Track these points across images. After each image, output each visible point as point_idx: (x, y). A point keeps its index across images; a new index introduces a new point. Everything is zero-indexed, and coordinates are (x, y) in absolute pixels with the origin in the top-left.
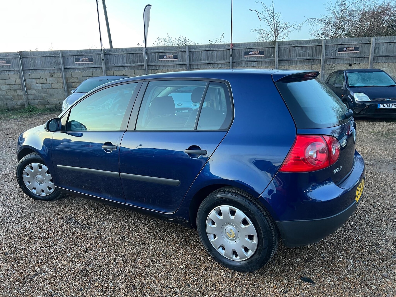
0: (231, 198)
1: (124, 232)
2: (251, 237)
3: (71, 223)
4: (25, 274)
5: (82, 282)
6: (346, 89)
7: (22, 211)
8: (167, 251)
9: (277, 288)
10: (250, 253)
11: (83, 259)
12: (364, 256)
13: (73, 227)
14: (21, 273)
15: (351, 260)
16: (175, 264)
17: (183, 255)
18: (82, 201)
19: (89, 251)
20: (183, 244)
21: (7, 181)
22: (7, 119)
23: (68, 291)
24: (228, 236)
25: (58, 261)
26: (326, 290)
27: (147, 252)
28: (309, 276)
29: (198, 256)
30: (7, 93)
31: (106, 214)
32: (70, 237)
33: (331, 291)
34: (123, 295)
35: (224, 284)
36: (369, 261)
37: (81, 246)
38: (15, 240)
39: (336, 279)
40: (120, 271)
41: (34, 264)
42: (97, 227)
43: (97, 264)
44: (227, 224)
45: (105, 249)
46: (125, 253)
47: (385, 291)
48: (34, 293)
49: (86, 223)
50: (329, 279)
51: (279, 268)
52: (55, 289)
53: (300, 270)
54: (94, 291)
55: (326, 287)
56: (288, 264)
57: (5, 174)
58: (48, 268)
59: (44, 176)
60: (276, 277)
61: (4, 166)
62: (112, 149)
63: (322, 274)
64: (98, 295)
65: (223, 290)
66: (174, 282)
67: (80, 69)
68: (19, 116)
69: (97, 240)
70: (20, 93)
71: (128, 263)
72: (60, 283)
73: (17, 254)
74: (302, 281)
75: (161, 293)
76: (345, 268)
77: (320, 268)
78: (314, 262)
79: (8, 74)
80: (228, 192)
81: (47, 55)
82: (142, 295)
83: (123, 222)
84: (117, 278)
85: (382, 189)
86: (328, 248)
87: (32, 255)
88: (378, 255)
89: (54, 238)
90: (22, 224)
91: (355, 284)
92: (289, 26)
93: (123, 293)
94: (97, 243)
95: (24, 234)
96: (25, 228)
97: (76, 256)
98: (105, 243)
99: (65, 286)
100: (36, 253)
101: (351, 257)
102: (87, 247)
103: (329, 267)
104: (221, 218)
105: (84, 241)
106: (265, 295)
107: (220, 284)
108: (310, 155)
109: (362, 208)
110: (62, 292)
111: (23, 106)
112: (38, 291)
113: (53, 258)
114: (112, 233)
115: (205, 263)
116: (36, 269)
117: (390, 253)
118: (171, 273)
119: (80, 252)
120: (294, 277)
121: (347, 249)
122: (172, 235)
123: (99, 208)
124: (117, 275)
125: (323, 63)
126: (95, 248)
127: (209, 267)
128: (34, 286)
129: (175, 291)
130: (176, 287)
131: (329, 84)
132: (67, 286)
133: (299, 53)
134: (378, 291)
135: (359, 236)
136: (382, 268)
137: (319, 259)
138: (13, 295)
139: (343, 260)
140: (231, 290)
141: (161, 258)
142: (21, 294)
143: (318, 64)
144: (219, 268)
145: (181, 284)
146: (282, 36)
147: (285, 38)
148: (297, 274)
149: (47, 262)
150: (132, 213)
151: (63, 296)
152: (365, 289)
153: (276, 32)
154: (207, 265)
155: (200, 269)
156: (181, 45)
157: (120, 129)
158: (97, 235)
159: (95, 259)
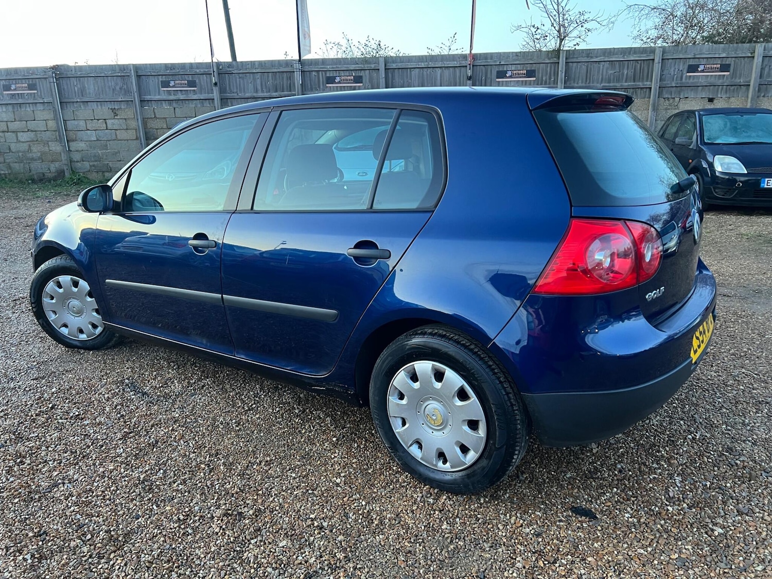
0: (436, 346)
1: (233, 412)
2: (473, 425)
3: (131, 393)
4: (32, 484)
5: (141, 503)
6: (698, 149)
7: (39, 367)
8: (312, 450)
9: (522, 526)
10: (472, 456)
11: (148, 460)
12: (704, 471)
13: (134, 399)
14: (24, 483)
15: (677, 478)
16: (325, 474)
17: (342, 458)
18: (156, 351)
19: (160, 445)
20: (344, 437)
21: (16, 311)
22: (29, 197)
23: (111, 518)
24: (430, 423)
25: (98, 461)
26: (620, 532)
27: (274, 451)
28: (588, 506)
29: (372, 461)
30: (30, 146)
31: (201, 378)
32: (127, 418)
33: (631, 535)
34: (218, 528)
35: (418, 515)
36: (713, 480)
37: (146, 435)
38: (20, 422)
39: (643, 513)
40: (217, 484)
41: (52, 466)
42: (180, 401)
43: (174, 470)
44: (428, 399)
45: (192, 443)
46: (229, 451)
47: (742, 539)
48: (47, 519)
49: (159, 393)
50: (629, 512)
51: (529, 488)
52: (87, 515)
53: (572, 493)
54: (162, 520)
55: (620, 528)
56: (548, 482)
57: (15, 298)
58: (78, 474)
59: (83, 301)
60: (522, 505)
61: (14, 283)
62: (208, 247)
63: (616, 501)
64: (169, 528)
65: (414, 527)
66: (319, 508)
67: (171, 101)
68: (52, 193)
69: (178, 425)
70: (56, 147)
71: (234, 469)
72: (98, 503)
73: (21, 447)
74: (574, 515)
75: (291, 529)
76: (663, 492)
77: (612, 490)
78: (601, 479)
79: (32, 109)
80: (431, 334)
81: (106, 73)
82: (255, 531)
83: (231, 394)
84: (210, 496)
85: (754, 343)
86: (632, 453)
87: (49, 450)
88: (732, 470)
89: (95, 419)
90: (37, 391)
91: (681, 523)
92: (588, 19)
93: (219, 525)
94: (176, 431)
95: (39, 410)
96: (42, 399)
97: (134, 453)
98: (192, 432)
99: (107, 509)
100: (58, 447)
101: (677, 472)
102: (158, 438)
103: (630, 490)
104: (417, 385)
105: (153, 426)
106: (497, 538)
107: (410, 515)
108: (598, 261)
109: (709, 379)
110: (100, 521)
111: (61, 173)
112: (55, 517)
113: (90, 456)
114: (208, 413)
115: (384, 475)
116: (55, 475)
117: (759, 467)
118: (315, 492)
119: (143, 447)
120: (559, 507)
121: (672, 457)
122: (326, 421)
123: (188, 366)
124: (210, 492)
125: (656, 95)
126: (173, 441)
127: (392, 481)
128: (48, 507)
129: (320, 524)
130: (323, 518)
131: (665, 139)
132: (111, 509)
133: (606, 76)
134: (726, 539)
135: (697, 433)
136: (739, 495)
137: (611, 474)
138: (6, 523)
139: (661, 477)
140: (430, 527)
141: (298, 463)
142: (22, 521)
143: (644, 98)
144: (410, 485)
145: (334, 513)
146: (573, 38)
147: (580, 44)
148: (565, 500)
149: (77, 463)
150: (251, 377)
151: (101, 528)
152: (700, 534)
153: (562, 32)
154: (388, 478)
155: (373, 485)
156: (369, 56)
157: (224, 207)
158: (180, 415)
159: (170, 461)
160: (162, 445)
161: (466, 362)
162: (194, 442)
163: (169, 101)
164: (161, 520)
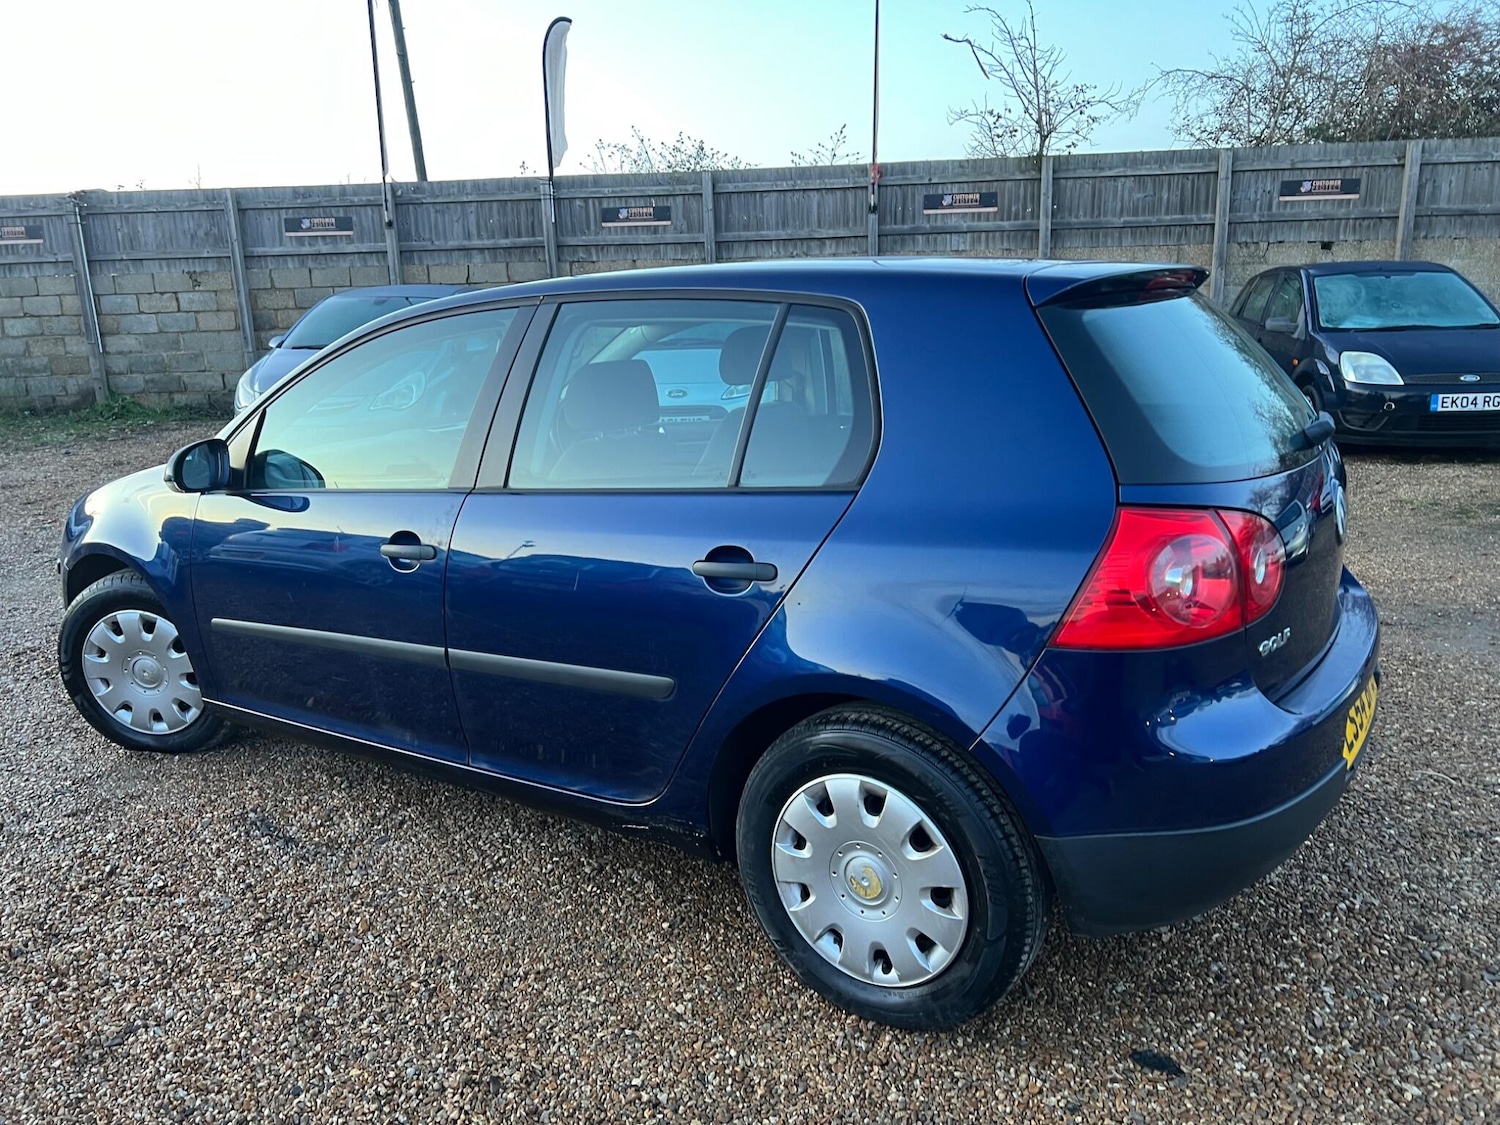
0: (866, 746)
1: (463, 873)
2: (942, 897)
3: (264, 840)
4: (85, 1029)
5: (301, 1060)
6: (1308, 339)
7: (76, 791)
8: (623, 947)
9: (1041, 1092)
10: (940, 957)
11: (307, 974)
12: (1375, 974)
13: (270, 852)
14: (70, 1027)
15: (1325, 989)
16: (653, 996)
17: (682, 962)
18: (303, 754)
19: (329, 944)
20: (683, 920)
21: (22, 678)
22: (26, 445)
23: (245, 1095)
24: (856, 893)
25: (210, 980)
26: (1228, 1101)
27: (549, 952)
28: (1163, 1049)
29: (741, 967)
30: (27, 345)
31: (395, 807)
32: (258, 890)
33: (1249, 1104)
34: (456, 1112)
35: (840, 1075)
36: (1393, 991)
37: (298, 925)
38: (51, 902)
39: (1268, 1060)
40: (446, 1021)
41: (120, 991)
42: (359, 854)
43: (359, 993)
44: (852, 848)
45: (390, 939)
46: (463, 953)
47: (1457, 1107)
48: (120, 1100)
49: (317, 839)
50: (1241, 1060)
51: (1049, 1015)
52: (198, 1089)
53: (1131, 1023)
54: (345, 1097)
55: (1228, 1091)
56: (1082, 1002)
57: (17, 651)
58: (173, 1006)
59: (163, 660)
60: (1037, 1050)
61: (12, 620)
62: (418, 558)
63: (1215, 1039)
64: (360, 1113)
65: (835, 1098)
66: (648, 1065)
67: (305, 257)
68: (72, 434)
69: (359, 902)
70: (78, 347)
71: (477, 990)
72: (217, 1064)
73: (55, 954)
74: (1139, 1068)
75: (598, 1108)
76: (1303, 1017)
77: (1206, 1016)
78: (1183, 995)
79: (33, 275)
80: (856, 722)
81: (179, 205)
82: (527, 1114)
83: (457, 837)
84: (434, 1046)
85: (1445, 717)
86: (1236, 941)
87: (113, 959)
88: (1428, 969)
89: (197, 895)
90: (77, 839)
91: (1341, 1079)
92: (1093, 100)
93: (456, 1104)
94: (358, 914)
95: (84, 878)
96: (90, 855)
97: (278, 961)
98: (388, 915)
99: (236, 1077)
100: (128, 952)
101: (1325, 978)
102: (323, 929)
103: (1240, 1015)
104: (830, 821)
105: (310, 905)
106: (995, 1118)
107: (825, 1074)
108: (1168, 585)
109: (1367, 790)
110: (223, 1101)
111: (87, 397)
112: (135, 1095)
113: (193, 971)
114: (417, 877)
115: (767, 996)
116: (127, 1010)
117: (1476, 963)
118: (637, 1033)
119: (295, 948)
120: (1108, 1052)
121: (1312, 947)
122: (645, 888)
123: (369, 782)
124: (433, 1038)
125: (1223, 237)
126: (353, 934)
127: (784, 1008)
128: (119, 1075)
129: (653, 1098)
130: (658, 1084)
131: (1245, 319)
132: (243, 1077)
133: (1129, 202)
134: (1427, 1106)
135: (1355, 898)
136: (1444, 1020)
137: (1201, 983)
138: (41, 1110)
139: (1295, 988)
140: (865, 1099)
141: (600, 975)
142: (71, 1105)
143: (1202, 244)
144: (820, 1015)
145: (677, 1074)
146: (1066, 135)
147: (1079, 144)
148: (1119, 1038)
149: (169, 985)
150: (493, 802)
151: (228, 1115)
152: (1379, 1100)
153: (1044, 123)
154: (776, 1001)
155: (748, 1016)
156: (683, 171)
157: (450, 483)
158: (361, 883)
159: (349, 976)
160: (332, 944)
161: (927, 777)
162: (393, 937)
163: (301, 257)
164: (342, 1097)
